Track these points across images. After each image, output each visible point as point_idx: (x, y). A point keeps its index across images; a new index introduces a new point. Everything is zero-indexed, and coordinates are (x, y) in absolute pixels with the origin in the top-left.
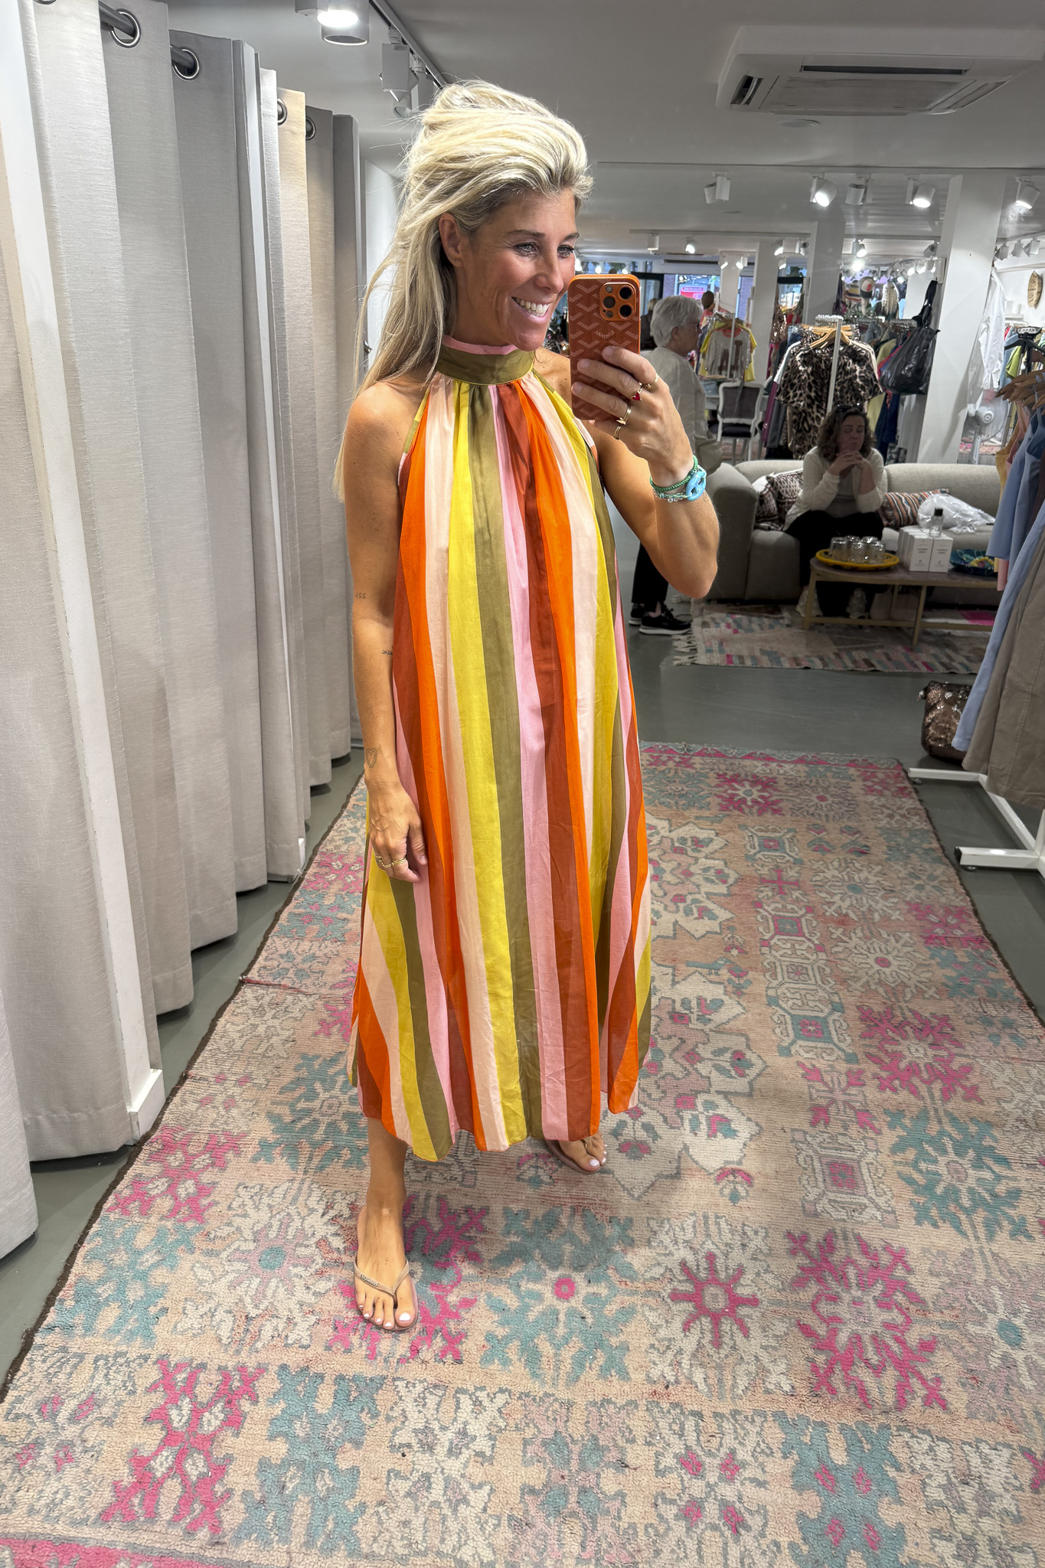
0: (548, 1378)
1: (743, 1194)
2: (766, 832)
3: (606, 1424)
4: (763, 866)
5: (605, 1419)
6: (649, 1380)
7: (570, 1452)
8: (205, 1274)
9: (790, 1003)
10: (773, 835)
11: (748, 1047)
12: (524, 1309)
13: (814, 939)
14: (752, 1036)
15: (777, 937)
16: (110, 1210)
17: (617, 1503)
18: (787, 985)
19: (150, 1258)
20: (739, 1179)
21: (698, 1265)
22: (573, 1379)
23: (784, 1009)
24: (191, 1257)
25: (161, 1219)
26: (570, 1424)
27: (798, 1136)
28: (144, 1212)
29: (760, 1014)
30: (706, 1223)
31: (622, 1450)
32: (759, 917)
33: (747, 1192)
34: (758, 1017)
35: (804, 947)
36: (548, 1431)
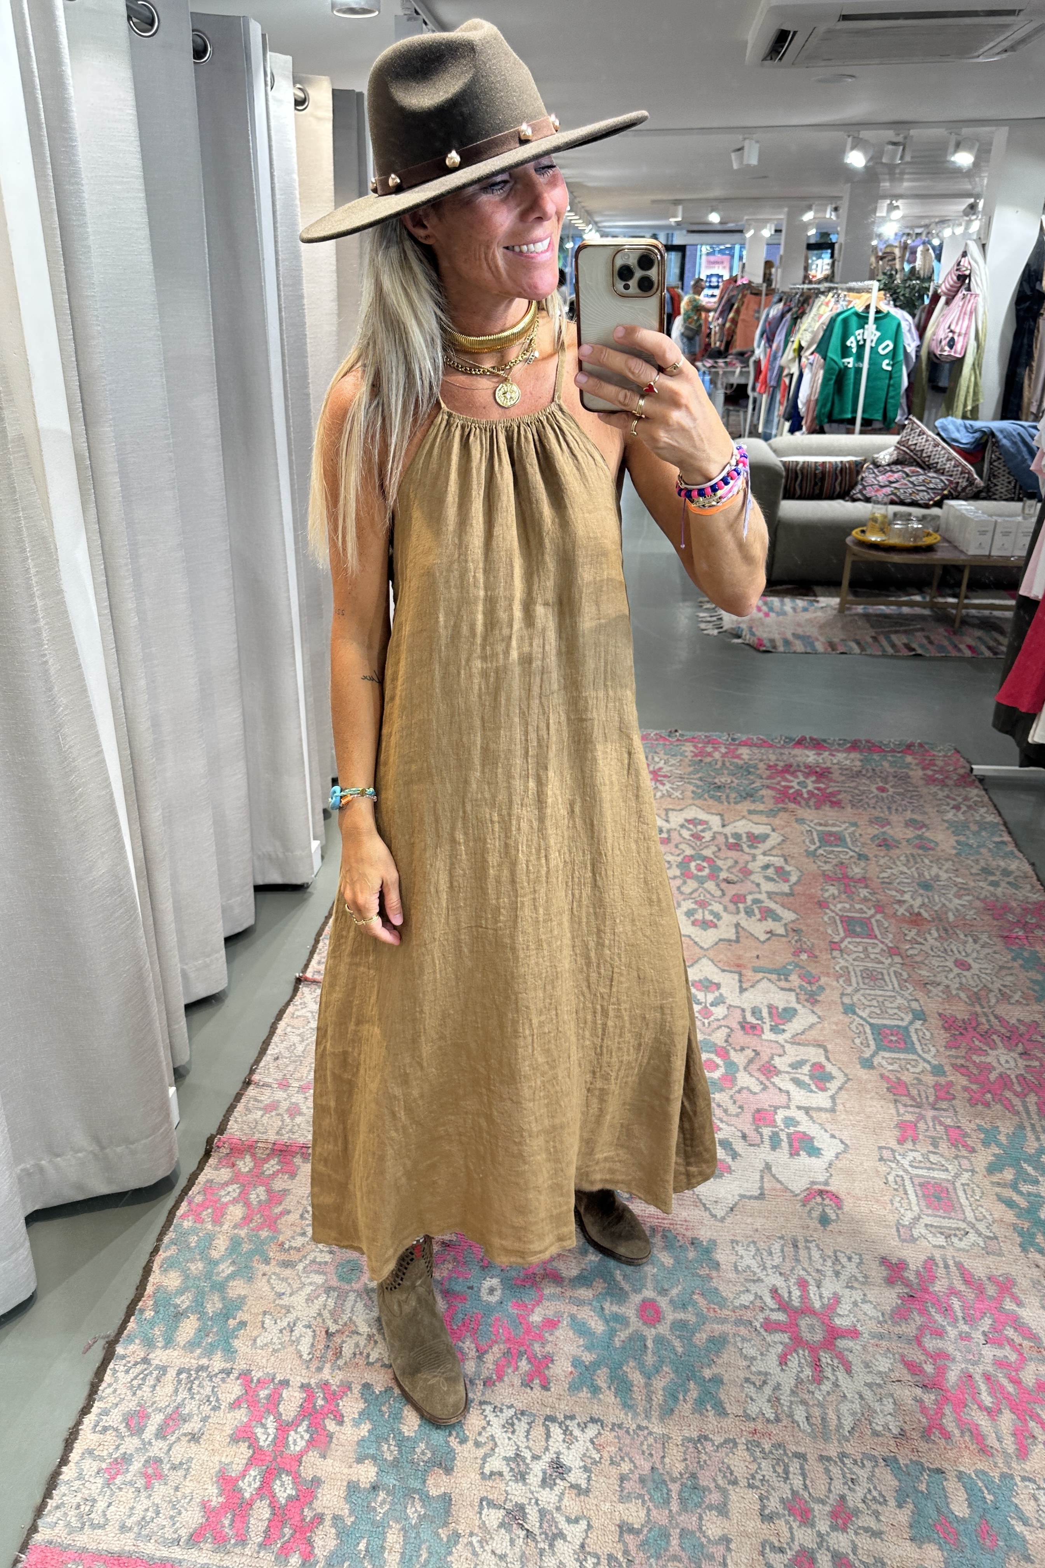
0: (640, 1409)
1: (833, 1217)
2: (825, 826)
3: (705, 1461)
4: (826, 862)
5: (704, 1457)
6: (748, 1417)
7: (669, 1490)
8: (280, 1287)
9: (868, 1011)
10: (834, 829)
11: (828, 1059)
12: (612, 1333)
13: (887, 941)
14: (829, 1047)
15: (849, 939)
16: (183, 1217)
17: (722, 1548)
18: (862, 992)
19: (225, 1269)
20: (827, 1201)
21: (790, 1292)
22: (667, 1412)
23: (861, 1018)
24: (266, 1268)
25: (235, 1227)
26: (667, 1460)
27: (886, 1154)
28: (217, 1219)
29: (836, 1024)
30: (796, 1246)
31: (724, 1492)
32: (826, 919)
33: (837, 1215)
34: (834, 1027)
35: (877, 950)
36: (645, 1466)
